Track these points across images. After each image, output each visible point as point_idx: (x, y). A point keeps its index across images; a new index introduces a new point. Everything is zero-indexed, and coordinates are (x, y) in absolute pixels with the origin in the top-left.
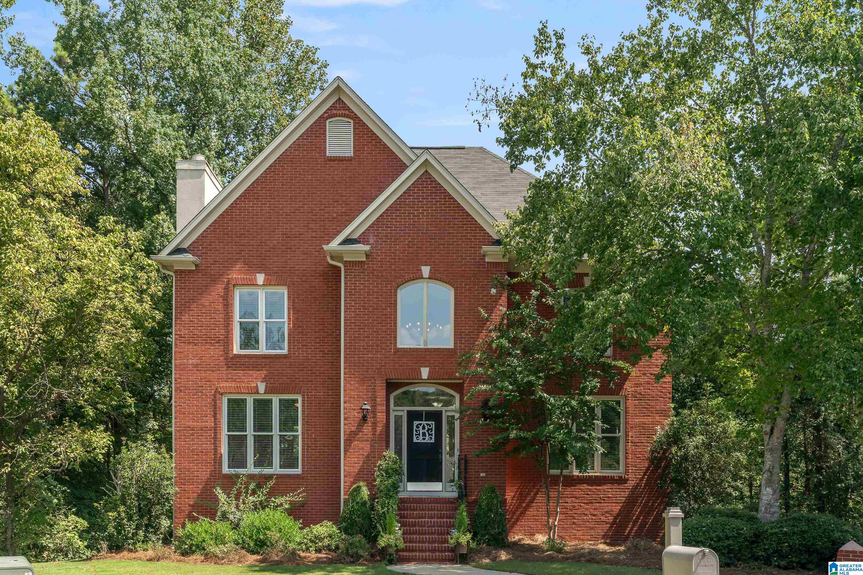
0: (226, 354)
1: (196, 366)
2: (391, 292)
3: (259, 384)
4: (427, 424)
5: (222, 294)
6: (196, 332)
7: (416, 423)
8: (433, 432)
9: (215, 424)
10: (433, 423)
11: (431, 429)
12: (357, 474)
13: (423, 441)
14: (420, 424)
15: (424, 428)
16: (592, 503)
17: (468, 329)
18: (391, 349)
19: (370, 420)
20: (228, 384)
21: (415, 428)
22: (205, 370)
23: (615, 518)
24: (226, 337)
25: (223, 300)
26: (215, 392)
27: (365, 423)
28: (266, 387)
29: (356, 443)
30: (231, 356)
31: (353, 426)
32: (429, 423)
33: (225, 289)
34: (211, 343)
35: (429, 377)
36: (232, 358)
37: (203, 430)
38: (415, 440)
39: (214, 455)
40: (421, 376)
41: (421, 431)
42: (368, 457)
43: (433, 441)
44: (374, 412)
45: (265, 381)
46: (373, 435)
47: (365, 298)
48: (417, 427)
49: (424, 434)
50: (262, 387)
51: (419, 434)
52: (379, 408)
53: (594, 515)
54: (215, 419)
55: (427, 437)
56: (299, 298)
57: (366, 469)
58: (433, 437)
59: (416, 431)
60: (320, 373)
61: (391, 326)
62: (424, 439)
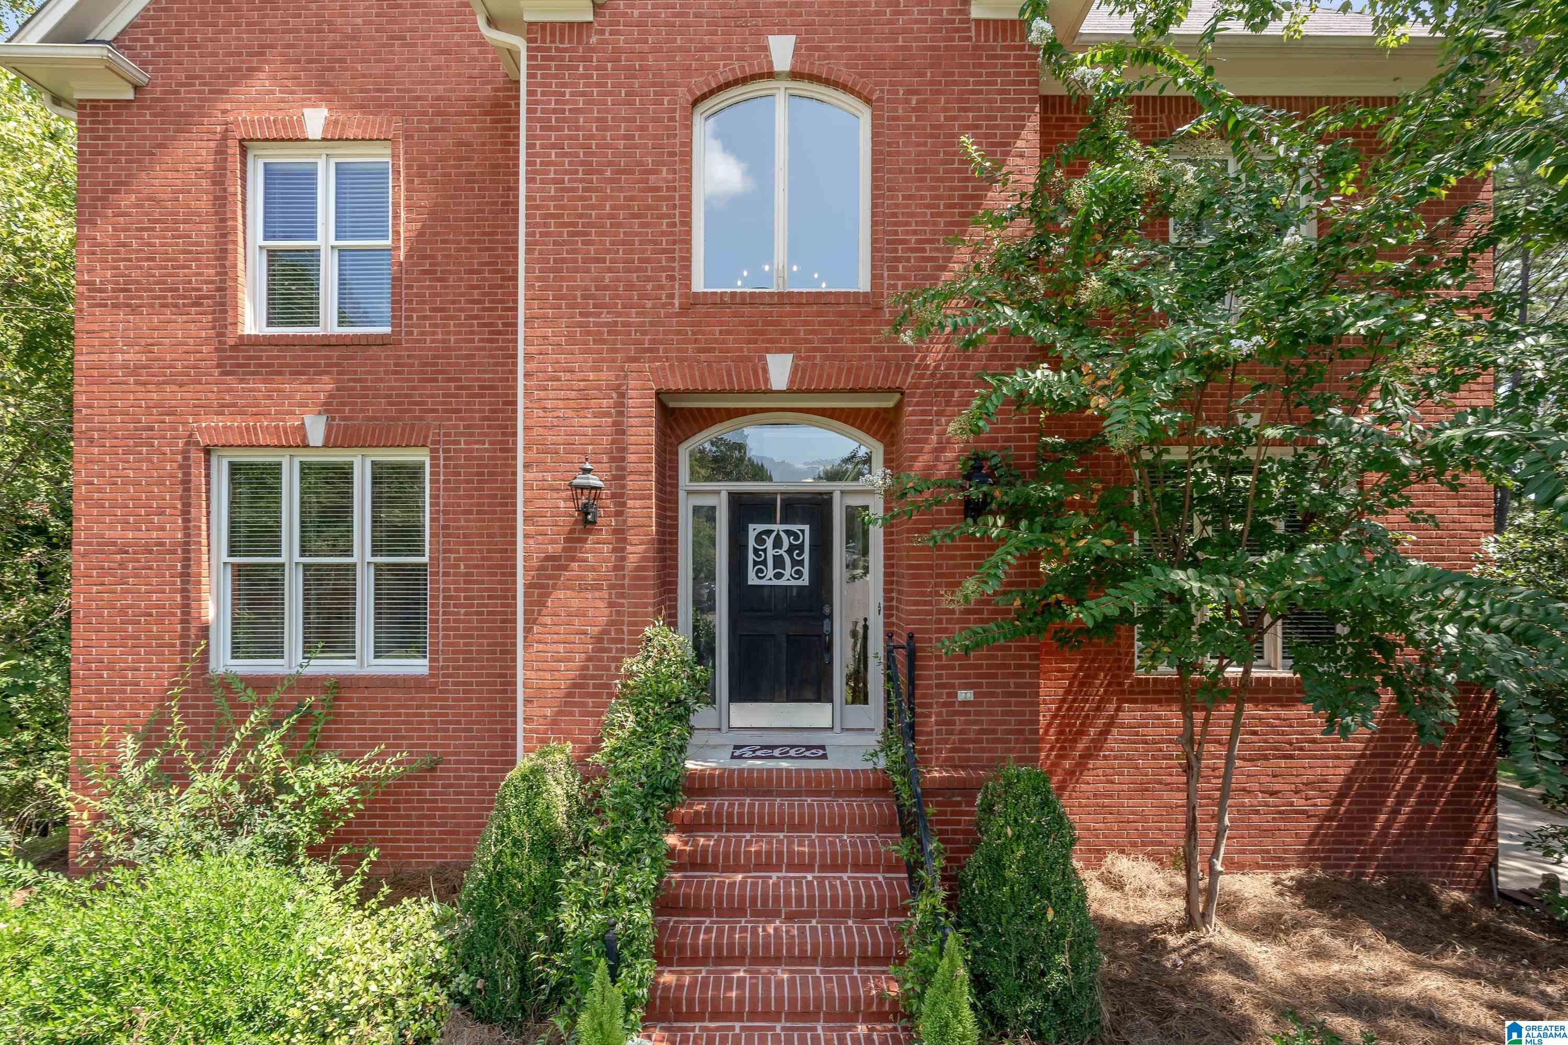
0: (219, 335)
1: (136, 370)
2: (672, 119)
3: (308, 419)
4: (788, 532)
5: (210, 167)
6: (135, 274)
7: (754, 530)
8: (806, 556)
9: (187, 535)
10: (806, 528)
11: (801, 547)
12: (569, 695)
13: (775, 582)
14: (768, 533)
15: (778, 543)
16: (1266, 758)
17: (915, 232)
18: (671, 296)
19: (606, 522)
20: (218, 422)
21: (752, 543)
22: (158, 384)
23: (1337, 803)
24: (219, 289)
25: (214, 183)
26: (187, 444)
27: (590, 532)
28: (329, 429)
29: (561, 594)
30: (231, 341)
31: (552, 542)
32: (795, 528)
33: (217, 153)
34: (176, 306)
35: (792, 381)
36: (234, 348)
37: (150, 552)
38: (752, 580)
39: (183, 622)
40: (767, 380)
41: (771, 553)
42: (598, 640)
43: (805, 581)
44: (619, 497)
45: (327, 411)
46: (616, 568)
47: (592, 137)
48: (760, 539)
49: (779, 562)
50: (316, 430)
51: (764, 563)
52: (632, 483)
53: (1273, 794)
54: (186, 521)
55: (788, 571)
56: (424, 175)
57: (593, 677)
58: (806, 571)
59: (756, 551)
60: (481, 387)
61: (674, 225)
62: (778, 576)
